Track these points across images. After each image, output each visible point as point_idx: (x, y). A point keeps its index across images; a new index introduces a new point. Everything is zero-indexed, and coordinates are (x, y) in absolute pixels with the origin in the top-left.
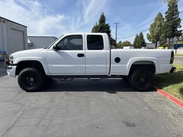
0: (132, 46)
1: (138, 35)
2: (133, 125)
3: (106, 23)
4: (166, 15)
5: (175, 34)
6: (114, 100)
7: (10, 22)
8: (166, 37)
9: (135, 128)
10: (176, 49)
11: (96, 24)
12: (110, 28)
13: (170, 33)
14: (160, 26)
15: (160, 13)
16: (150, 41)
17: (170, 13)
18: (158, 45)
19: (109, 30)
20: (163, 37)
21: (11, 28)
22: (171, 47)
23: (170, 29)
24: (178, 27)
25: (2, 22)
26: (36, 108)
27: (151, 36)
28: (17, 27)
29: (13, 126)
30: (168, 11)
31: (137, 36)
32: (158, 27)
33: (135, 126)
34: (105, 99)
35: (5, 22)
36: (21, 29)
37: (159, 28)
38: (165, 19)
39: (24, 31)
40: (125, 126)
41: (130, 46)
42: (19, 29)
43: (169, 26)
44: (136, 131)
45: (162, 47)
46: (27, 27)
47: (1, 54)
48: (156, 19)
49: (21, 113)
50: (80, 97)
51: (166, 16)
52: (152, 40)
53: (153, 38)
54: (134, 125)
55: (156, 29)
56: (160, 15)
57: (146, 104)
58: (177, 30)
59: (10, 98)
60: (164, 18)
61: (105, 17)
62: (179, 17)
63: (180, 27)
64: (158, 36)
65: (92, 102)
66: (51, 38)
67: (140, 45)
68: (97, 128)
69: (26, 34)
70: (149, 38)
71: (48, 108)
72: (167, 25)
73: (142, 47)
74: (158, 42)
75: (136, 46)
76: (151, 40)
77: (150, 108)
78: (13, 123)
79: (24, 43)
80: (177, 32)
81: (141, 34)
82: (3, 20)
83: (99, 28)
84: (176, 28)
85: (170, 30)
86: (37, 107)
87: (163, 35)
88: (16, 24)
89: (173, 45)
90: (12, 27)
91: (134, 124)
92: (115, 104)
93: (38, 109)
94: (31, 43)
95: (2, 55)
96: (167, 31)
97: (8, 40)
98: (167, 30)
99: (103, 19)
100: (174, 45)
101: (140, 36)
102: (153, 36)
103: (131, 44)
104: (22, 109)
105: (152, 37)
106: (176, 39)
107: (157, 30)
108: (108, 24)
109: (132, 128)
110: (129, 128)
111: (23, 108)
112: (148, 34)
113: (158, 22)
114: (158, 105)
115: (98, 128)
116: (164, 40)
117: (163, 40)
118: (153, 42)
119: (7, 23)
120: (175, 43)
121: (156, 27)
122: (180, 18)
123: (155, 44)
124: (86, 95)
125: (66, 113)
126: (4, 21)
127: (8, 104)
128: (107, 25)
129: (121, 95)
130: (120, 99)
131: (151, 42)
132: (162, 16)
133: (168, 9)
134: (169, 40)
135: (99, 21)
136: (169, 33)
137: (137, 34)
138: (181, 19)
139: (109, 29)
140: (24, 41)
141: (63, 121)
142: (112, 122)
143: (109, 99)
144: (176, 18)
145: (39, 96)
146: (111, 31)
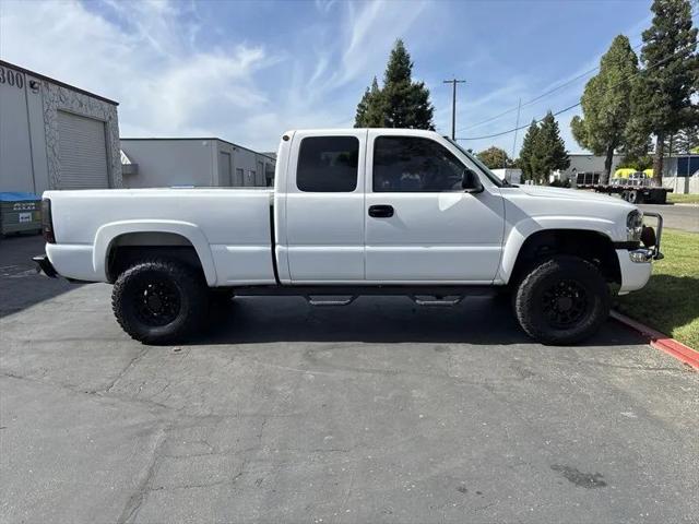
0: (514, 167)
1: (538, 125)
2: (594, 478)
3: (414, 80)
4: (646, 45)
5: (682, 119)
6: (496, 382)
7: (57, 87)
8: (648, 129)
9: (604, 490)
10: (685, 176)
11: (375, 84)
12: (428, 101)
13: (663, 116)
14: (625, 87)
15: (621, 37)
16: (586, 146)
17: (663, 37)
18: (616, 160)
19: (425, 107)
20: (634, 130)
21: (59, 110)
22: (670, 168)
23: (664, 98)
24: (693, 92)
25: (28, 86)
26: (209, 416)
27: (588, 129)
28: (81, 105)
29: (145, 488)
30: (653, 30)
31: (533, 130)
32: (615, 92)
33: (603, 484)
34: (460, 381)
35: (36, 85)
36: (96, 113)
37: (620, 95)
38: (643, 61)
39: (107, 118)
40: (566, 482)
41: (506, 167)
42: (89, 114)
43: (657, 87)
44: (612, 501)
45: (631, 167)
46: (117, 104)
47: (29, 211)
48: (608, 61)
49: (160, 436)
50: (363, 370)
51: (644, 50)
52: (591, 140)
53: (597, 134)
54: (599, 479)
55: (606, 99)
56: (623, 44)
57: (624, 397)
58: (689, 102)
59: (104, 380)
60: (638, 55)
61: (411, 59)
64: (615, 125)
65: (414, 391)
66: (205, 143)
67: (547, 162)
68: (460, 490)
69: (117, 129)
70: (579, 136)
71: (255, 415)
72: (651, 83)
73: (555, 169)
74: (615, 152)
75: (529, 165)
76: (589, 144)
77: (643, 413)
78: (143, 474)
79: (108, 163)
80: (688, 109)
81: (550, 119)
82: (29, 78)
83: (389, 101)
84: (686, 94)
85: (662, 105)
86: (215, 414)
87: (634, 122)
88: (79, 95)
89: (677, 161)
90: (62, 106)
91: (599, 475)
92: (503, 399)
93: (219, 419)
94: (129, 162)
95: (30, 214)
96: (653, 108)
97: (50, 153)
98: (650, 104)
99: (400, 67)
100: (679, 159)
101: (545, 127)
102: (597, 125)
103: (510, 161)
104: (161, 421)
105: (593, 132)
106: (684, 136)
107: (610, 102)
108: (423, 84)
109: (596, 492)
110: (581, 491)
111: (164, 416)
112: (576, 119)
113: (615, 73)
114: (669, 398)
115: (464, 490)
116: (640, 142)
117: (633, 140)
118: (598, 151)
119: (46, 92)
120: (682, 153)
121: (607, 93)
123: (604, 158)
124: (386, 363)
125: (331, 434)
126: (32, 85)
127: (103, 404)
128: (418, 88)
129: (519, 362)
130: (519, 380)
131: (587, 152)
132: (629, 49)
133: (654, 21)
134: (660, 140)
135: (388, 74)
136: (660, 113)
137: (534, 122)
139: (428, 105)
140: (107, 158)
141: (327, 468)
142: (511, 467)
143: (475, 381)
144: (686, 53)
145: (211, 372)
146: (434, 113)
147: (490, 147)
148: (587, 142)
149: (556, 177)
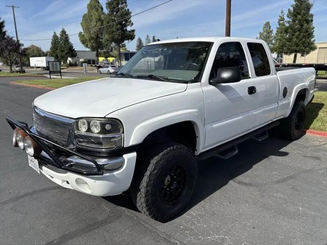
1: (58, 35)
14: (100, 20)
16: (87, 46)
24: (128, 25)
27: (87, 38)
31: (55, 37)
37: (99, 23)
48: (90, 7)
53: (92, 41)
58: (126, 30)
62: (128, 8)
63: (131, 26)
67: (66, 54)
70: (84, 42)
73: (70, 57)
76: (89, 46)
84: (126, 26)
100: (125, 54)
101: (62, 36)
102: (91, 37)
103: (43, 53)
105: (90, 40)
112: (80, 33)
118: (93, 49)
122: (128, 10)
123: (95, 52)
131: (88, 49)
132: (99, 2)
134: (118, 45)
136: (118, 33)
137: (55, 33)
138: (130, 11)
144: (124, 8)
147: (31, 45)
148: (87, 45)
149: (70, 61)
